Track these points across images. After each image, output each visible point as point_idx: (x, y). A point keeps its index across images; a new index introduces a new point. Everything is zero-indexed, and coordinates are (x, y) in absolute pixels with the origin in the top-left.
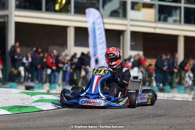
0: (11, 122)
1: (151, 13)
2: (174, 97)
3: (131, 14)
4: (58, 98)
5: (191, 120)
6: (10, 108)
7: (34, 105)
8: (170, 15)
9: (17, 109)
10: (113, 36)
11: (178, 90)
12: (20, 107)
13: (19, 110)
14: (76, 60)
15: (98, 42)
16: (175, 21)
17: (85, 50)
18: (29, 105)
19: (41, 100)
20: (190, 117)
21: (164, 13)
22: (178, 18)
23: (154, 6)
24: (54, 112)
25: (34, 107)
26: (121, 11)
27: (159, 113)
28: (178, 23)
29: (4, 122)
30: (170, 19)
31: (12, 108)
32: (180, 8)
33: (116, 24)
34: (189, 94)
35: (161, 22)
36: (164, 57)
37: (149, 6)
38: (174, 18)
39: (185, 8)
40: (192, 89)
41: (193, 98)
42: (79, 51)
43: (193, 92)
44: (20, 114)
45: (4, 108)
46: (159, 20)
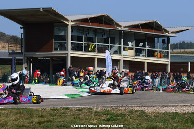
1: (132, 52)
3: (123, 52)
4: (88, 90)
5: (150, 100)
6: (68, 95)
7: (79, 93)
8: (141, 53)
10: (115, 62)
12: (73, 94)
13: (72, 96)
14: (98, 73)
15: (109, 65)
17: (102, 69)
18: (77, 94)
19: (82, 92)
20: (150, 99)
21: (138, 52)
22: (144, 54)
23: (133, 49)
25: (79, 95)
26: (118, 51)
27: (136, 97)
28: (144, 56)
29: (65, 101)
30: (141, 55)
32: (145, 50)
33: (116, 57)
36: (138, 72)
37: (131, 49)
42: (100, 69)
44: (73, 98)
45: (65, 95)
46: (136, 55)
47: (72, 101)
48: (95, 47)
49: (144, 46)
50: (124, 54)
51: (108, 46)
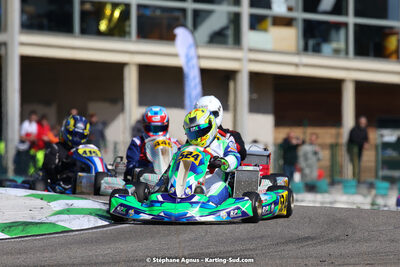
0: (7, 254)
2: (335, 202)
3: (250, 37)
7: (53, 219)
8: (326, 39)
9: (21, 228)
11: (345, 187)
12: (26, 224)
13: (23, 231)
16: (337, 52)
18: (44, 220)
19: (68, 211)
21: (315, 36)
22: (342, 45)
23: (294, 23)
24: (93, 233)
25: (53, 224)
26: (230, 32)
28: (343, 54)
30: (327, 48)
31: (10, 227)
32: (346, 25)
33: (220, 58)
34: (365, 196)
35: (310, 53)
37: (286, 22)
38: (334, 45)
39: (357, 26)
40: (371, 186)
41: (373, 204)
43: (374, 192)
44: (24, 238)
46: (306, 49)
47: (25, 251)
48: (125, 15)
49: (339, 8)
50: (253, 45)
51: (184, 11)
